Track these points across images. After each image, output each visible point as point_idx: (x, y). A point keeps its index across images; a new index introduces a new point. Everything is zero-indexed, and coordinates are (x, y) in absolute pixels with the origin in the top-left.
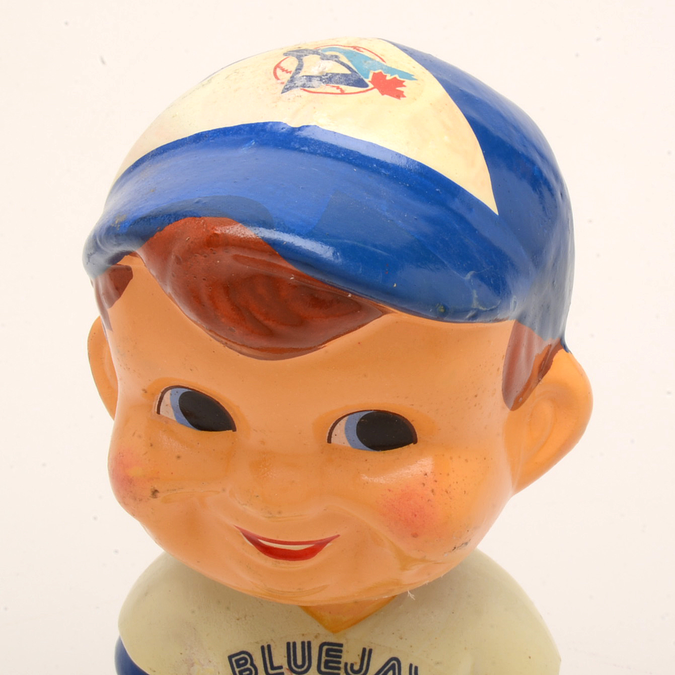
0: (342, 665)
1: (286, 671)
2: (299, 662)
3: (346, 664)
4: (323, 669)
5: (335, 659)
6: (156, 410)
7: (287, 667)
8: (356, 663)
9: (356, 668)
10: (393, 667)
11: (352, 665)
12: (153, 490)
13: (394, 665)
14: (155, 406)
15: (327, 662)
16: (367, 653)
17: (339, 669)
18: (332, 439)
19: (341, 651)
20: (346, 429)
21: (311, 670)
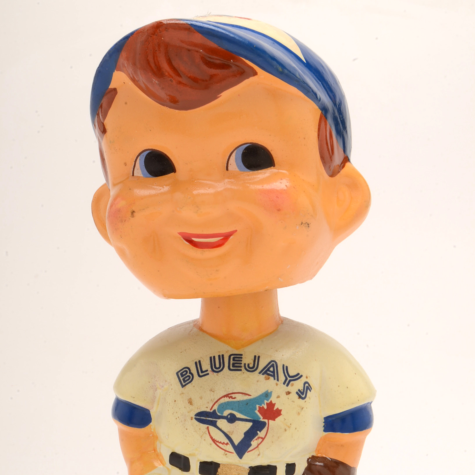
0: (243, 365)
1: (210, 372)
2: (218, 366)
3: (245, 364)
4: (231, 368)
5: (238, 362)
6: (132, 174)
7: (211, 370)
8: (251, 363)
9: (251, 366)
10: (273, 365)
11: (248, 365)
12: (132, 212)
13: (273, 364)
14: (131, 173)
15: (233, 364)
16: (257, 358)
17: (241, 367)
18: (229, 168)
19: (242, 358)
20: (236, 159)
21: (224, 369)
